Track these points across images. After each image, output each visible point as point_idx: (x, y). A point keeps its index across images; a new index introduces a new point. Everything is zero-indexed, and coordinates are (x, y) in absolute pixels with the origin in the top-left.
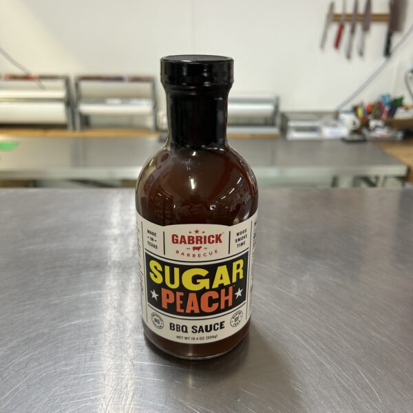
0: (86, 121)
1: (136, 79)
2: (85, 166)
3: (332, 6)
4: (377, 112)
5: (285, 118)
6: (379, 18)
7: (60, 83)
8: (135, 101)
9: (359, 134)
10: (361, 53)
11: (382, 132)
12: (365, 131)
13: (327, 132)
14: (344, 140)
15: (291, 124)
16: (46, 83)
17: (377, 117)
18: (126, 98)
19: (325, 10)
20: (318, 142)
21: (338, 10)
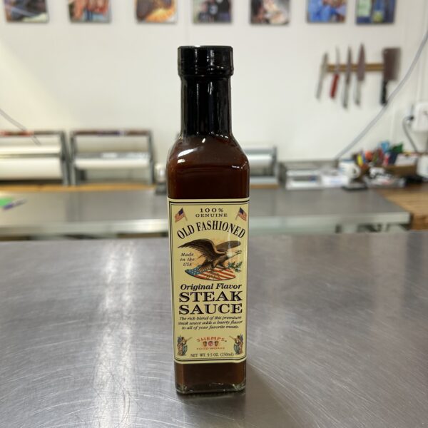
0: (82, 176)
1: (133, 133)
2: (81, 220)
3: (326, 57)
4: (377, 159)
5: (283, 168)
6: (373, 68)
7: (56, 139)
8: (132, 155)
9: (360, 182)
10: (358, 102)
11: (383, 180)
12: (366, 179)
13: (327, 181)
14: (344, 188)
15: (290, 174)
16: (41, 139)
17: (378, 165)
18: (122, 152)
19: (319, 62)
20: (318, 191)
21: (332, 61)
